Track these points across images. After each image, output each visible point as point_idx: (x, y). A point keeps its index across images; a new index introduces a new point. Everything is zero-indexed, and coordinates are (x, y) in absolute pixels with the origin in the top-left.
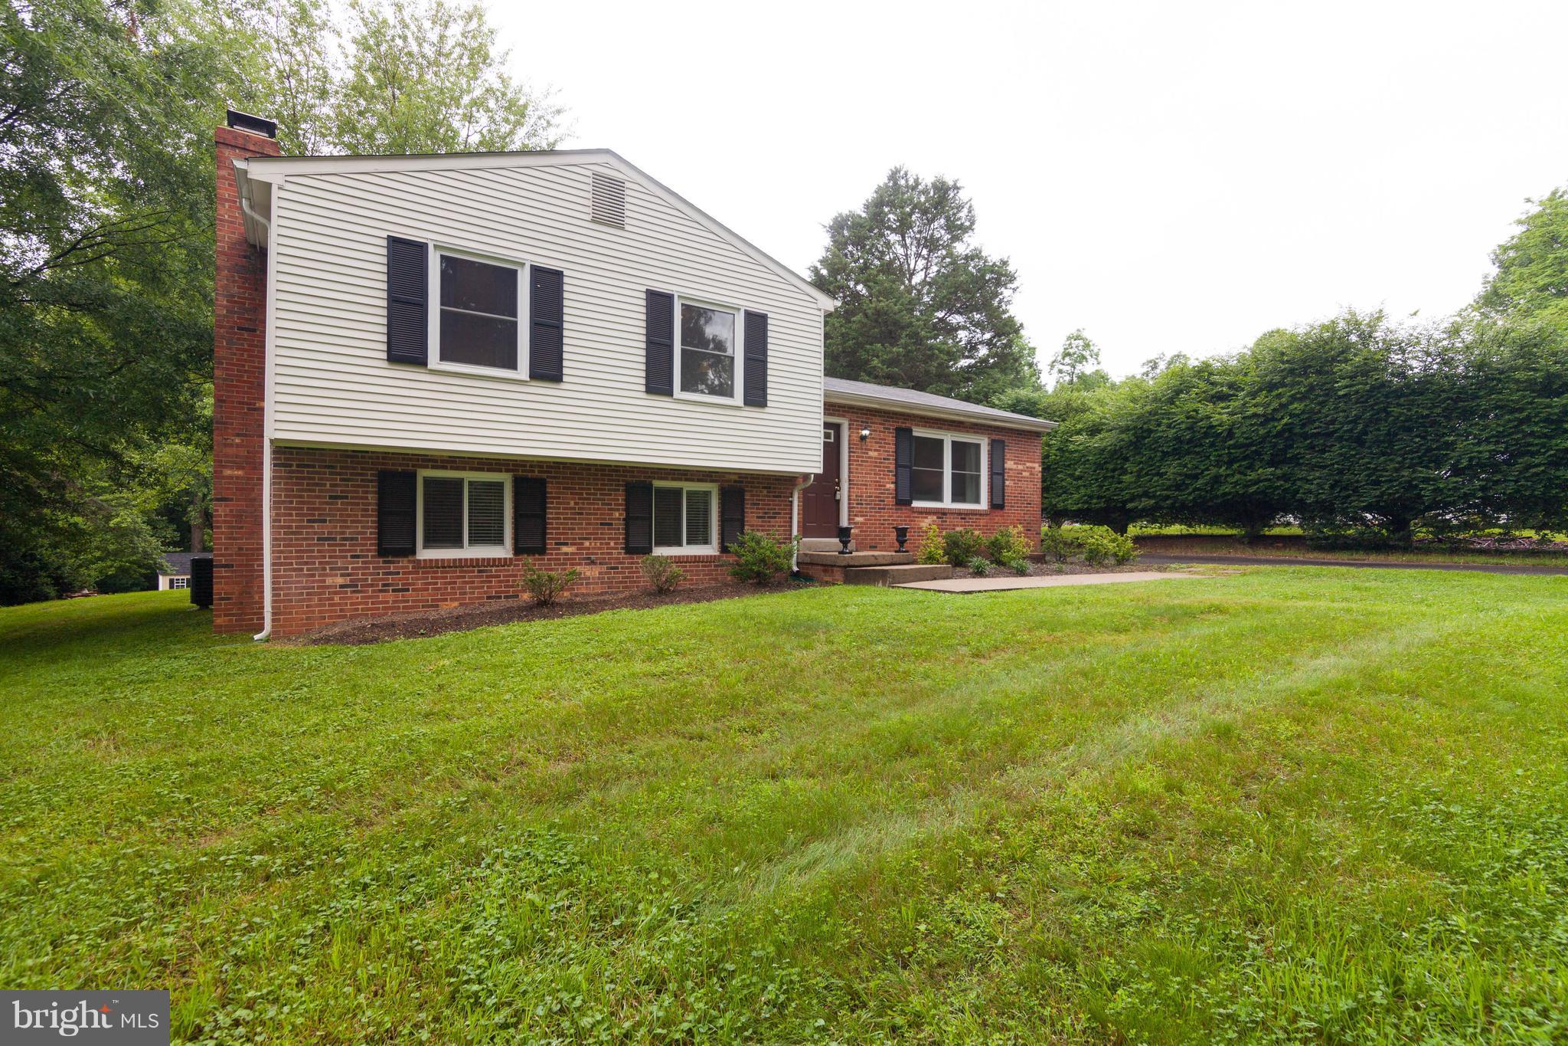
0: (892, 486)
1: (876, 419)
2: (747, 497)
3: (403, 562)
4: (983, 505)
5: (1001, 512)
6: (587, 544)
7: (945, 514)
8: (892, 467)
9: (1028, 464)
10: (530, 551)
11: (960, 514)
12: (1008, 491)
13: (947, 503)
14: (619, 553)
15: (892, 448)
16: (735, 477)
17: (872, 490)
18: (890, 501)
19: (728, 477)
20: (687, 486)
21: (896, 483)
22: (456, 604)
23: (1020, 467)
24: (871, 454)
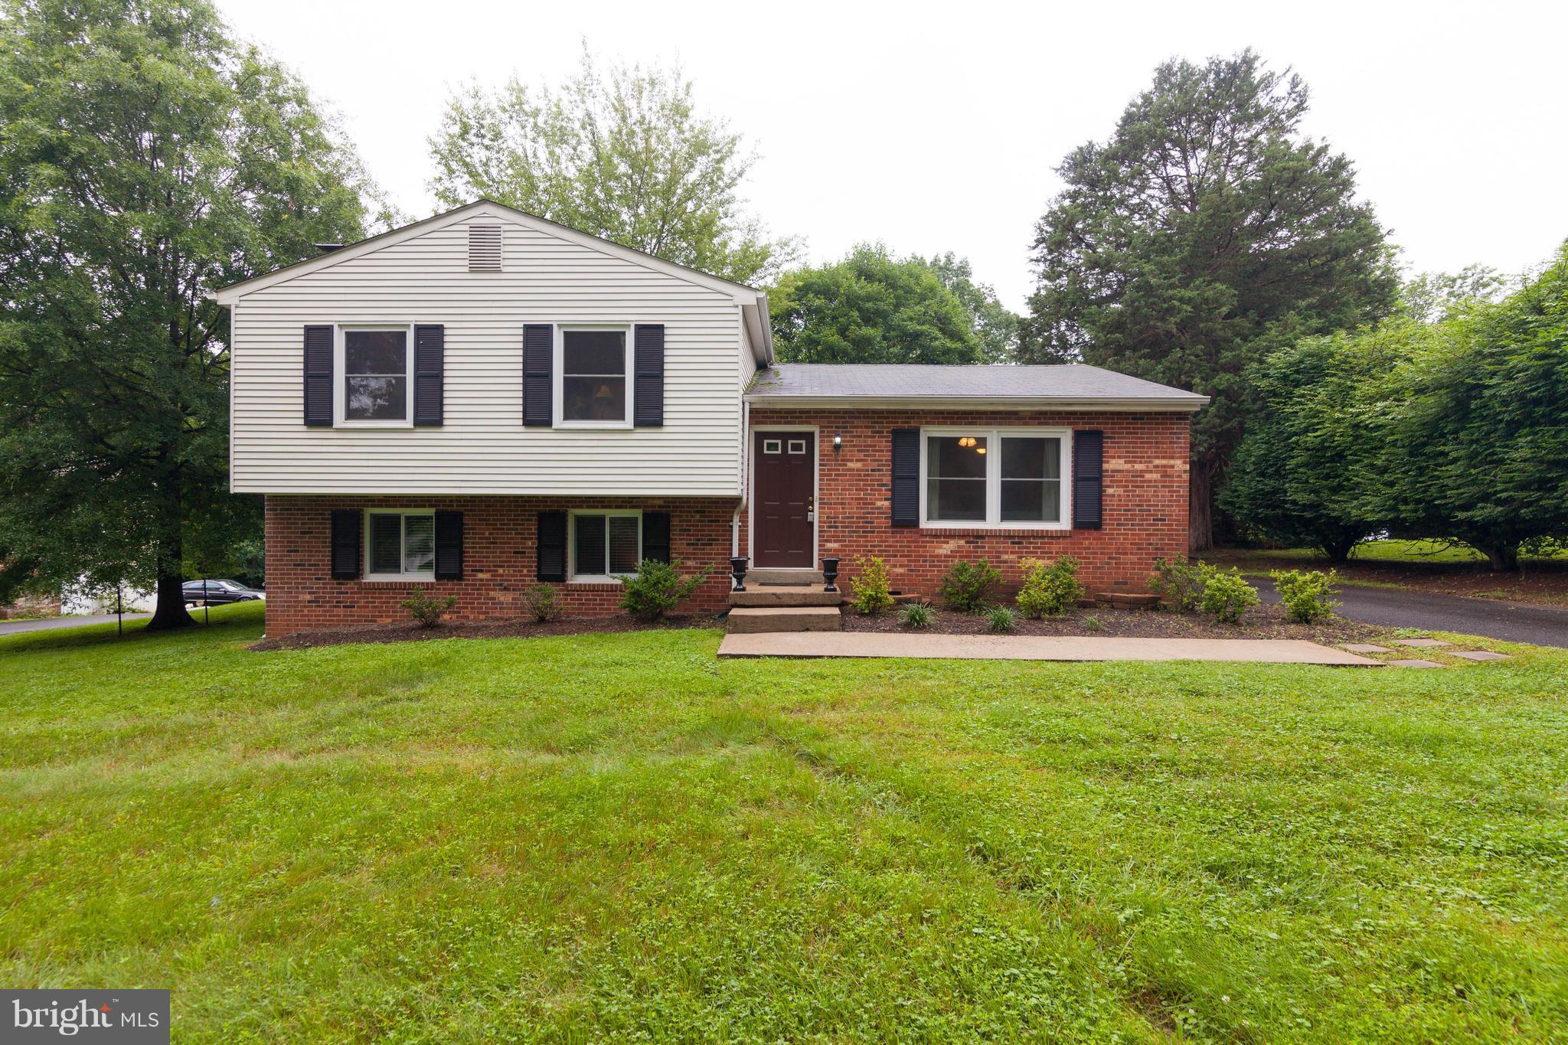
0: (887, 504)
1: (856, 422)
2: (675, 522)
3: (351, 584)
4: (1065, 523)
5: (1095, 534)
6: (501, 571)
7: (982, 537)
8: (887, 480)
9: (1157, 462)
10: (450, 577)
11: (1010, 537)
12: (1107, 502)
13: (993, 520)
14: (531, 580)
15: (887, 456)
16: (661, 502)
17: (853, 510)
18: (884, 522)
19: (650, 502)
20: (610, 513)
21: (893, 499)
22: (389, 620)
23: (1138, 467)
24: (850, 465)
